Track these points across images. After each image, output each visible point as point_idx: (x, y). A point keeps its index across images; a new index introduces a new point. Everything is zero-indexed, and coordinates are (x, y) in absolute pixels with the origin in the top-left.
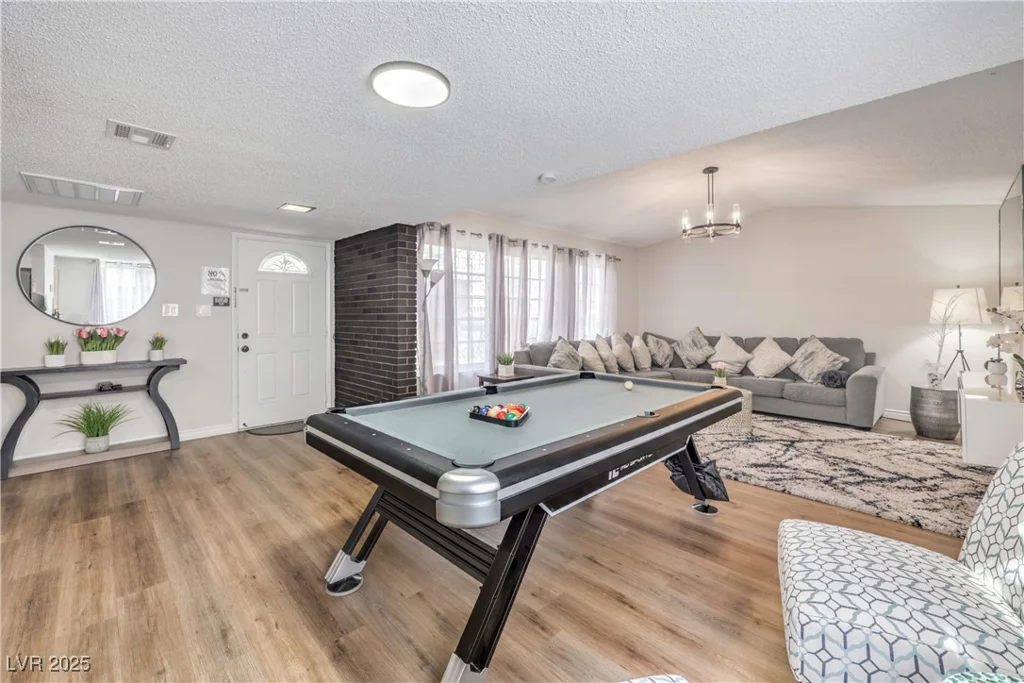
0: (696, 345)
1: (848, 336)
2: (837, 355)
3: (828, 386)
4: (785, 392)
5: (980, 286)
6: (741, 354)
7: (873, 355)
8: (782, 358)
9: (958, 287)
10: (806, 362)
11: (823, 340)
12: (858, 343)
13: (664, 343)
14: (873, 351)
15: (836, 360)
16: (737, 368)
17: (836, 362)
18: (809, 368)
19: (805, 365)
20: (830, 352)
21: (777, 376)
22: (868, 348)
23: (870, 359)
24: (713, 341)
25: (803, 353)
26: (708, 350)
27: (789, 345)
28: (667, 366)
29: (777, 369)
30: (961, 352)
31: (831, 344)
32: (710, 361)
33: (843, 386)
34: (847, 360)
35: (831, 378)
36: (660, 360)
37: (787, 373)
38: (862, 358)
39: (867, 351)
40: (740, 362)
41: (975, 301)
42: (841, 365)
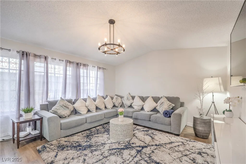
0: (128, 99)
1: (175, 96)
2: (171, 103)
3: (165, 116)
4: (151, 119)
5: (220, 77)
6: (141, 103)
7: (183, 103)
8: (154, 105)
9: (212, 77)
10: (160, 106)
11: (167, 98)
12: (178, 98)
13: (119, 98)
14: (183, 102)
15: (170, 105)
16: (140, 108)
17: (170, 106)
18: (161, 108)
19: (160, 107)
20: (168, 102)
21: (151, 111)
22: (181, 100)
23: (182, 105)
24: (133, 98)
25: (160, 103)
26: (131, 101)
27: (156, 100)
28: (120, 106)
29: (152, 109)
30: (213, 102)
31: (170, 99)
32: (132, 105)
33: (170, 117)
34: (174, 105)
35: (166, 113)
36: (117, 105)
37: (155, 110)
38: (179, 104)
39: (181, 102)
40: (140, 106)
41: (219, 83)
42: (172, 107)
